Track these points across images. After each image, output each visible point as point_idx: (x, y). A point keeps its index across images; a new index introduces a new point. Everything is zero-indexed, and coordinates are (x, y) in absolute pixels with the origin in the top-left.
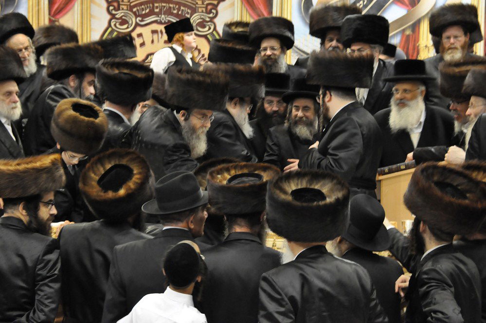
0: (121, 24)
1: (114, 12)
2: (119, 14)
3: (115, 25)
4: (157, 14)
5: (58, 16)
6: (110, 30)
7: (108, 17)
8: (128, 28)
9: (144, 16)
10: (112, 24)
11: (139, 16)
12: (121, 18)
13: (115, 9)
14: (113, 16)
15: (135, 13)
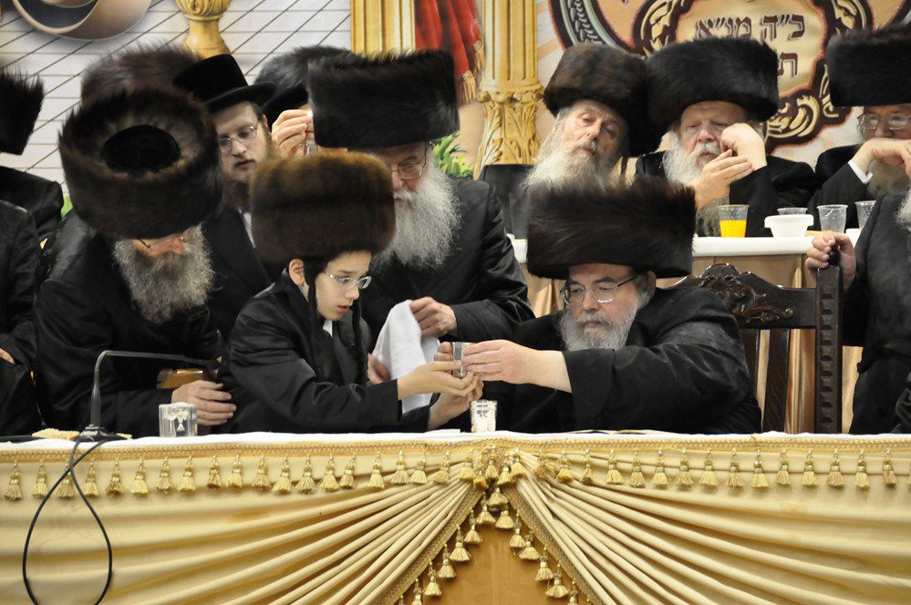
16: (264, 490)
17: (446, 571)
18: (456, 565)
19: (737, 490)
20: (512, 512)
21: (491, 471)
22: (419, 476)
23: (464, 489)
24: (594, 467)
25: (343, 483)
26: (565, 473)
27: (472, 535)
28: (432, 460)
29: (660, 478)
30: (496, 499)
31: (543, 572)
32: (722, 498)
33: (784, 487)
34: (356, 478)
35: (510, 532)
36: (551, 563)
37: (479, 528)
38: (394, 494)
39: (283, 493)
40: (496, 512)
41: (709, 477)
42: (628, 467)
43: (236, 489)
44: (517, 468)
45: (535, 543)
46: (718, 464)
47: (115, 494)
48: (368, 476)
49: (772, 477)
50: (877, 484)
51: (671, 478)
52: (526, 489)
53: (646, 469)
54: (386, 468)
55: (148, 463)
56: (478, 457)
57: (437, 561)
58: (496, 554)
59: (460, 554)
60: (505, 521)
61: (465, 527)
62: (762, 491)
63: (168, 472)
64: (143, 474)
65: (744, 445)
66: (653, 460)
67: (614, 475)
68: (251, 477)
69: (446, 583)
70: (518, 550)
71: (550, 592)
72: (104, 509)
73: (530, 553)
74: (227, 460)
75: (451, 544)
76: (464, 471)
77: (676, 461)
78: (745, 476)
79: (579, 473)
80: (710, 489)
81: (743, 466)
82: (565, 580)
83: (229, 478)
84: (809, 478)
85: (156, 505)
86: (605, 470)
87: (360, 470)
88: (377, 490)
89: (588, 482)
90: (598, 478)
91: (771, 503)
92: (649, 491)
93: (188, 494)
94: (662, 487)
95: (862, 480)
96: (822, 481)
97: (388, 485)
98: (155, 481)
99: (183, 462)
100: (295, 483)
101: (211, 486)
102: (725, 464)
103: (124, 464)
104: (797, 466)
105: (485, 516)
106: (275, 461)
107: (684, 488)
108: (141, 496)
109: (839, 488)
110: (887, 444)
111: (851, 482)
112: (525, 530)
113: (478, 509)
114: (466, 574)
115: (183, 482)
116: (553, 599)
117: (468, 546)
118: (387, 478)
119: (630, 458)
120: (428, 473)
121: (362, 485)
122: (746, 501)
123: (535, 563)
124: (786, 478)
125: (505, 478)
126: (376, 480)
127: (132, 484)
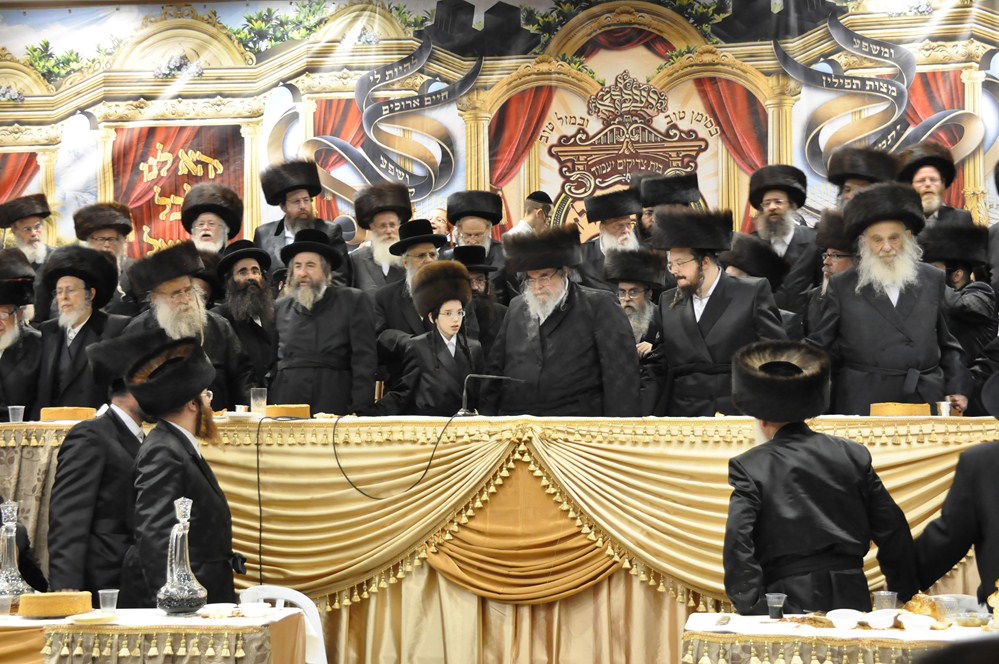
0: (577, 188)
1: (568, 174)
2: (575, 176)
3: (570, 190)
4: (621, 173)
5: (500, 184)
6: (564, 195)
7: (562, 180)
8: (585, 192)
9: (604, 177)
10: (566, 189)
11: (599, 177)
12: (577, 180)
13: (569, 171)
14: (567, 179)
15: (593, 174)
16: (414, 442)
17: (499, 481)
18: (503, 478)
19: (635, 443)
20: (530, 454)
21: (520, 435)
22: (486, 437)
23: (507, 443)
24: (568, 433)
25: (451, 439)
26: (555, 436)
27: (511, 465)
28: (493, 429)
29: (600, 438)
30: (522, 447)
31: (545, 482)
32: (628, 447)
33: (657, 442)
34: (457, 437)
35: (529, 463)
36: (548, 477)
37: (515, 461)
38: (474, 446)
39: (423, 444)
40: (522, 454)
41: (622, 437)
42: (584, 433)
43: (400, 441)
44: (530, 434)
45: (541, 468)
46: (626, 431)
47: (347, 443)
48: (462, 437)
49: (651, 438)
50: (698, 440)
51: (605, 438)
52: (536, 443)
53: (593, 434)
54: (471, 433)
55: (361, 429)
56: (514, 428)
57: (495, 476)
58: (521, 473)
59: (505, 473)
60: (526, 458)
61: (508, 460)
62: (646, 444)
63: (370, 433)
64: (359, 434)
65: (638, 423)
66: (596, 429)
67: (578, 437)
68: (408, 436)
69: (498, 487)
70: (533, 471)
71: (548, 491)
72: (341, 449)
73: (538, 473)
74: (396, 428)
75: (501, 468)
76: (507, 435)
77: (607, 430)
78: (640, 437)
79: (562, 436)
80: (622, 443)
81: (638, 432)
82: (555, 485)
83: (396, 437)
84: (668, 438)
85: (365, 449)
86: (573, 434)
87: (458, 434)
88: (467, 443)
89: (566, 440)
90: (571, 438)
91: (651, 450)
92: (594, 444)
93: (379, 443)
94: (600, 442)
95: (693, 438)
96: (674, 439)
97: (472, 441)
98: (364, 437)
99: (377, 429)
100: (428, 439)
101: (387, 440)
102: (630, 431)
103: (350, 429)
104: (663, 432)
105: (517, 456)
106: (420, 429)
107: (610, 442)
108: (358, 444)
109: (682, 442)
110: (703, 422)
111: (687, 440)
112: (536, 462)
113: (514, 452)
114: (509, 482)
115: (377, 438)
116: (549, 494)
117: (509, 470)
118: (472, 438)
119: (586, 428)
120: (490, 436)
121: (460, 441)
122: (639, 449)
123: (541, 477)
124: (658, 438)
125: (525, 438)
126: (466, 438)
127: (354, 438)
